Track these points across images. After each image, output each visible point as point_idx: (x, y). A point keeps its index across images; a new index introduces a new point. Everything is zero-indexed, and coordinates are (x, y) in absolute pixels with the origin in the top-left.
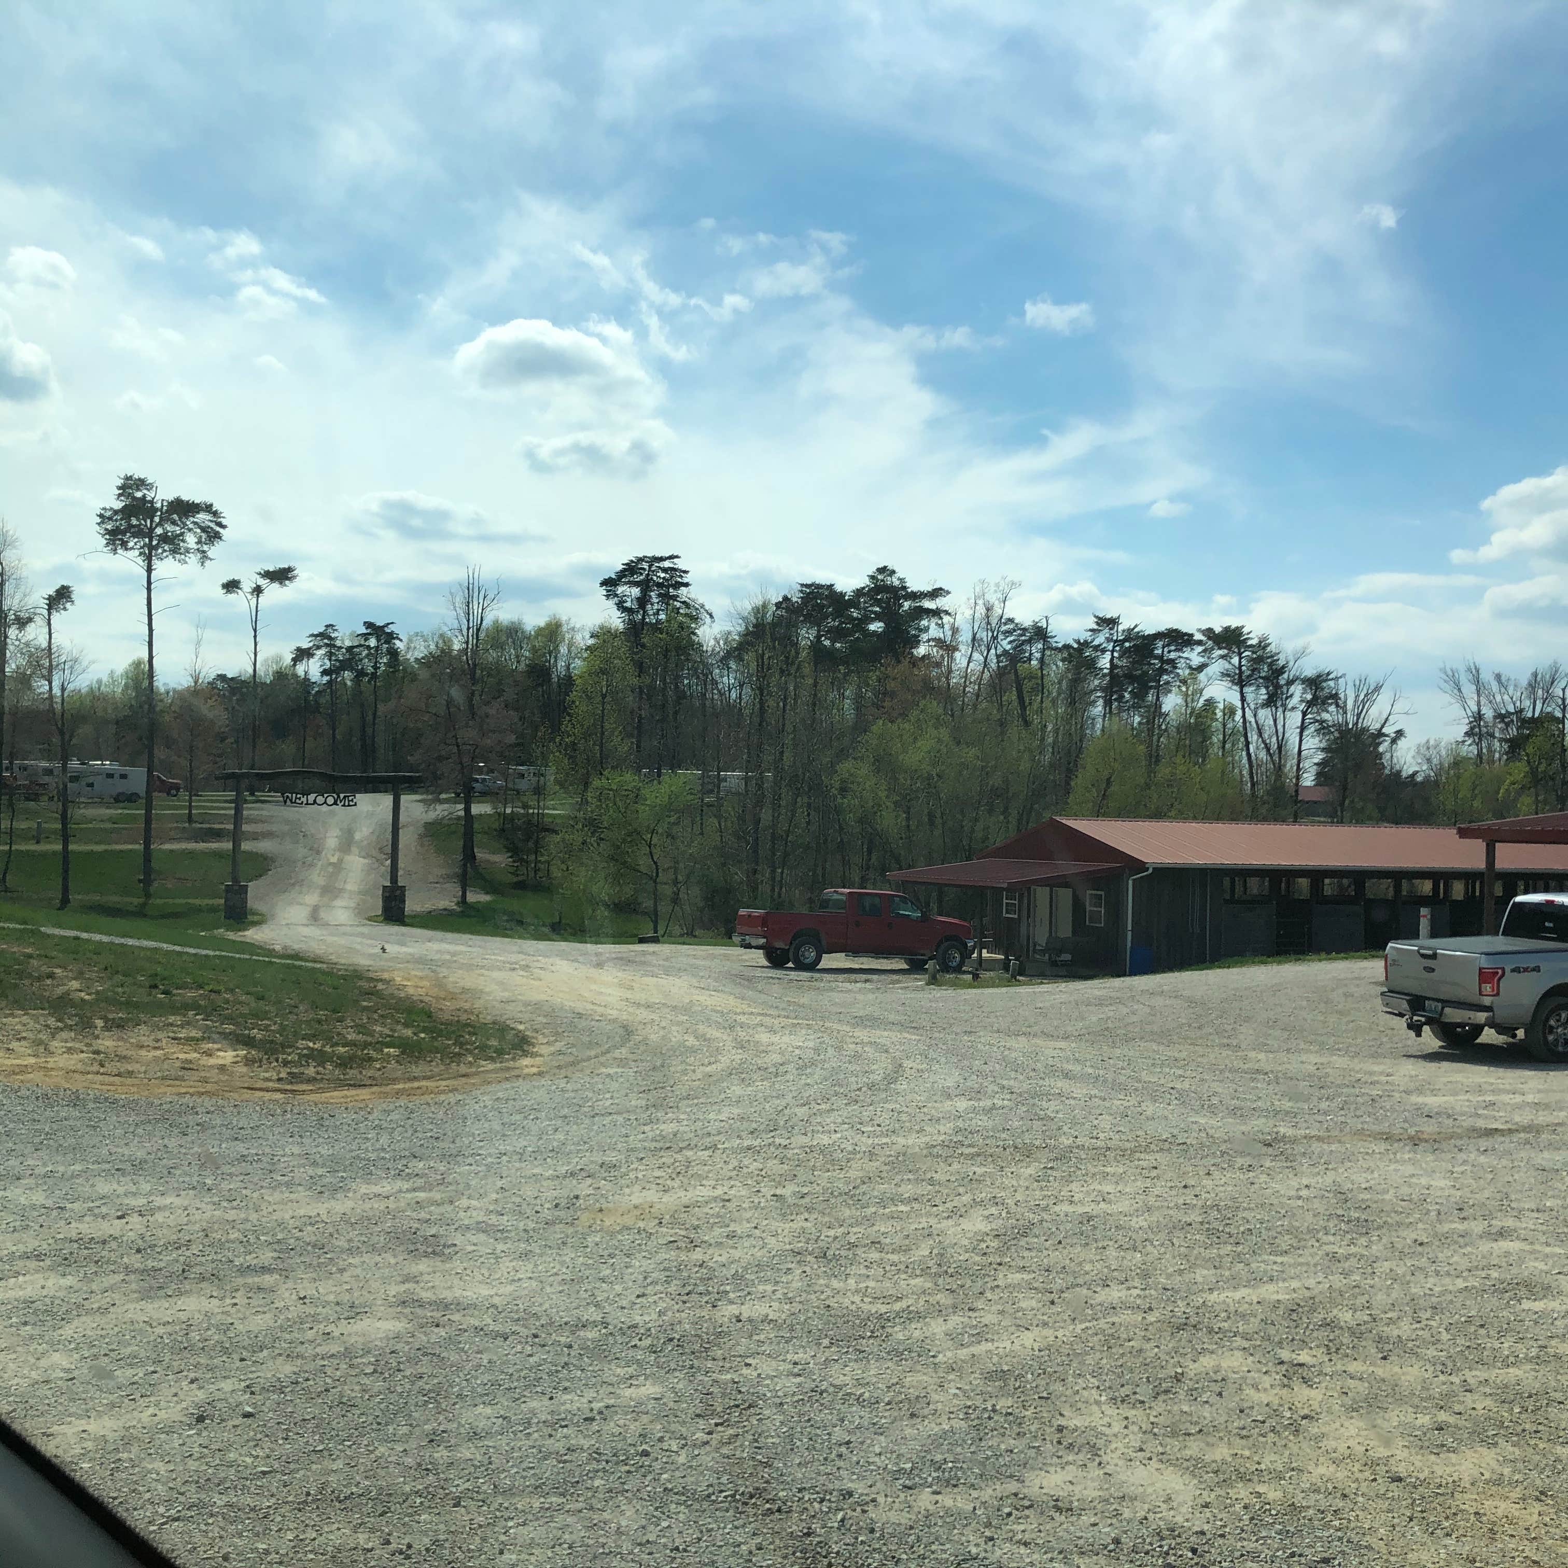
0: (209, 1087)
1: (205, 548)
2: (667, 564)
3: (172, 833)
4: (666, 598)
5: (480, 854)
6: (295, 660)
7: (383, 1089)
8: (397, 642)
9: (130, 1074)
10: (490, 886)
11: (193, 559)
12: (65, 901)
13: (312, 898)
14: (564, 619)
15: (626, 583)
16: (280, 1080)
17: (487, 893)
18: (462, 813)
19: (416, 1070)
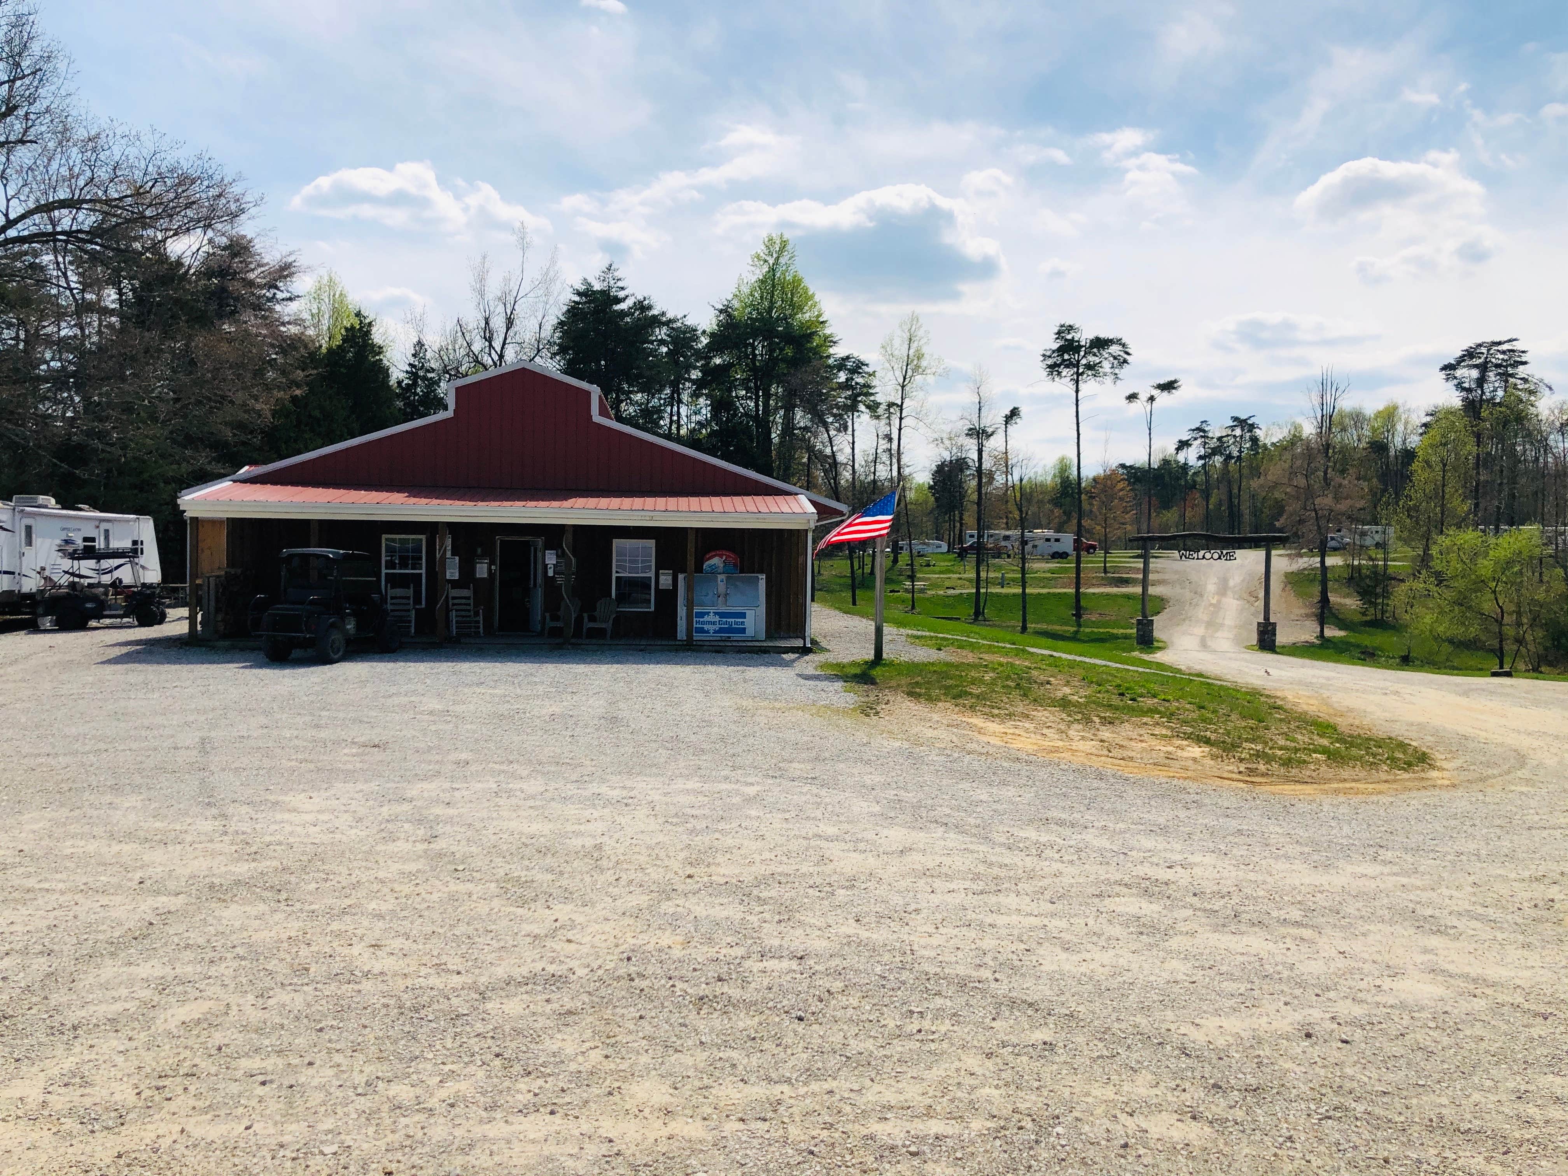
0: (1189, 774)
1: (1117, 371)
2: (1505, 347)
3: (1094, 582)
4: (1505, 376)
5: (1333, 598)
6: (1178, 449)
7: (1322, 787)
8: (1257, 430)
9: (1131, 759)
10: (1342, 624)
11: (1109, 380)
12: (1024, 629)
13: (1200, 630)
14: (1400, 402)
15: (1464, 367)
16: (1240, 772)
17: (1340, 629)
18: (1318, 565)
19: (1346, 773)
